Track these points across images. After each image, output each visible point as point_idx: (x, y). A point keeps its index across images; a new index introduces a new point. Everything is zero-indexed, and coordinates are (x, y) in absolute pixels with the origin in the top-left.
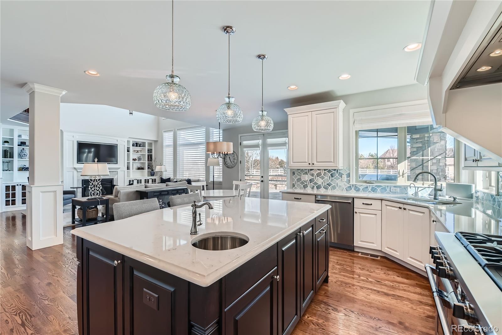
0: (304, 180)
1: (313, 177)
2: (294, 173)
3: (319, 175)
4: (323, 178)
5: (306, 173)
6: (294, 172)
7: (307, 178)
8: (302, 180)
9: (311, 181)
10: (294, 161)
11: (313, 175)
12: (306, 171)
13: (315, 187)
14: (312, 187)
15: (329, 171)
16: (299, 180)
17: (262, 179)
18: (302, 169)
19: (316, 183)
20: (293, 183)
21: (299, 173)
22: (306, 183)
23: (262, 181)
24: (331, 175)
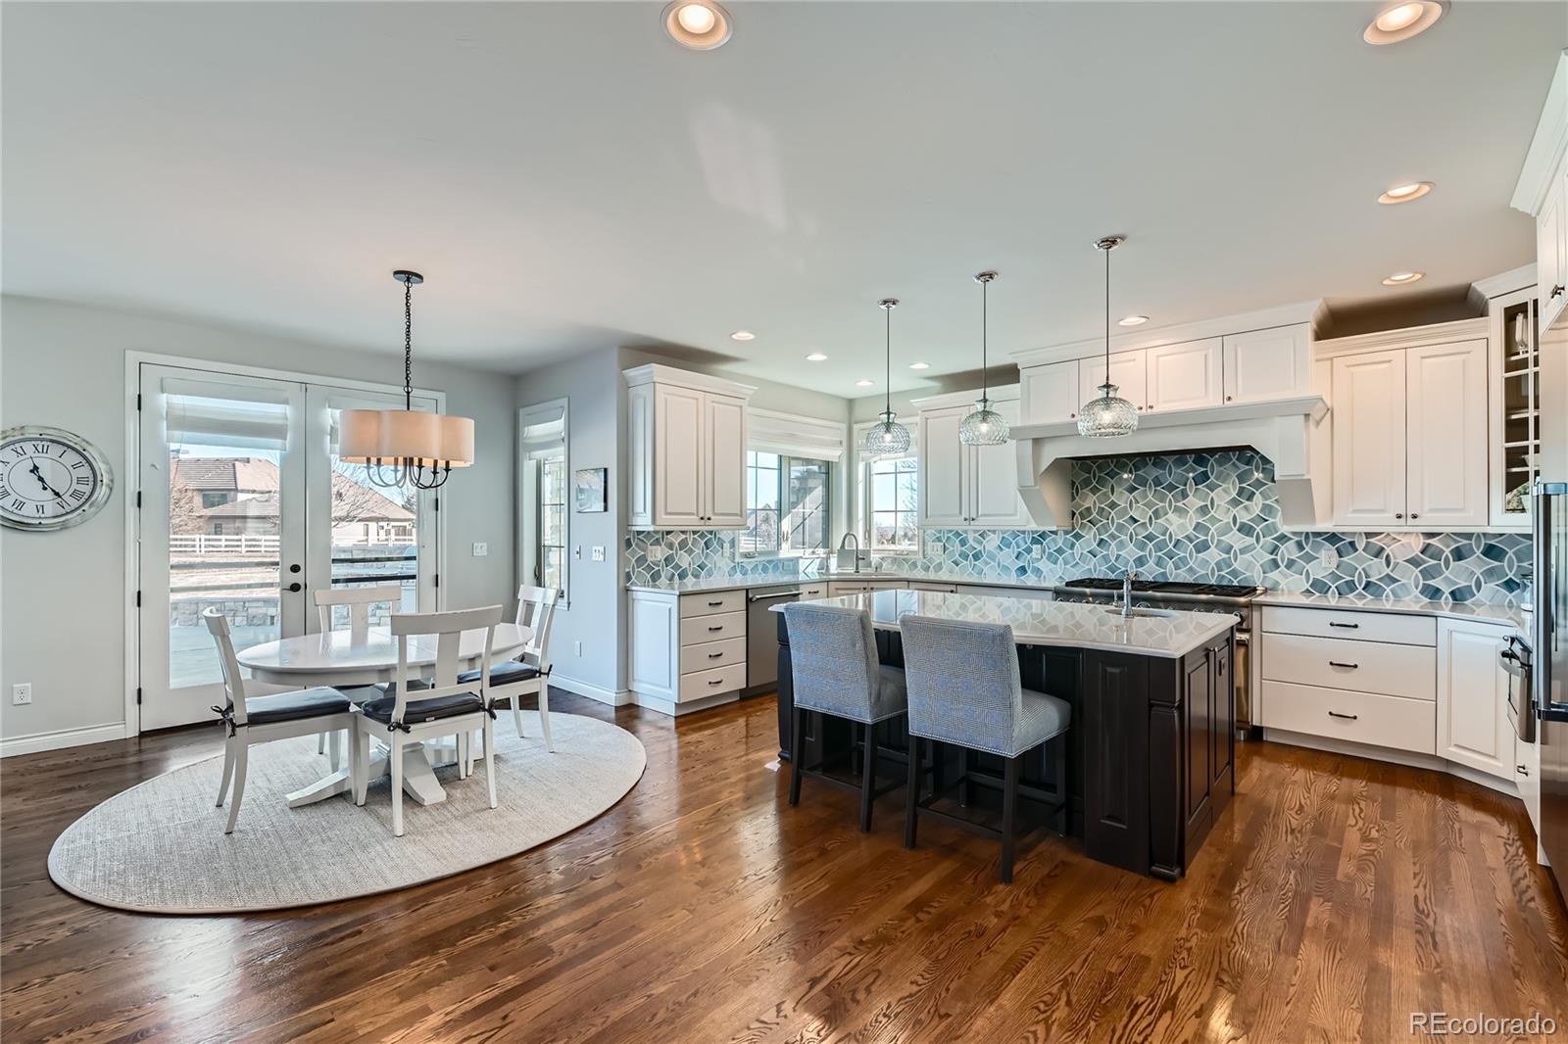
0: (653, 559)
1: (671, 552)
2: (628, 544)
3: (683, 545)
4: (690, 552)
5: (657, 542)
6: (629, 539)
7: (658, 553)
8: (649, 559)
9: (668, 560)
10: (669, 511)
11: (670, 546)
12: (657, 537)
13: (676, 576)
14: (670, 575)
15: (702, 536)
16: (642, 560)
17: (297, 578)
18: (649, 532)
19: (677, 567)
20: (627, 570)
21: (640, 543)
22: (657, 568)
23: (295, 588)
24: (706, 543)
